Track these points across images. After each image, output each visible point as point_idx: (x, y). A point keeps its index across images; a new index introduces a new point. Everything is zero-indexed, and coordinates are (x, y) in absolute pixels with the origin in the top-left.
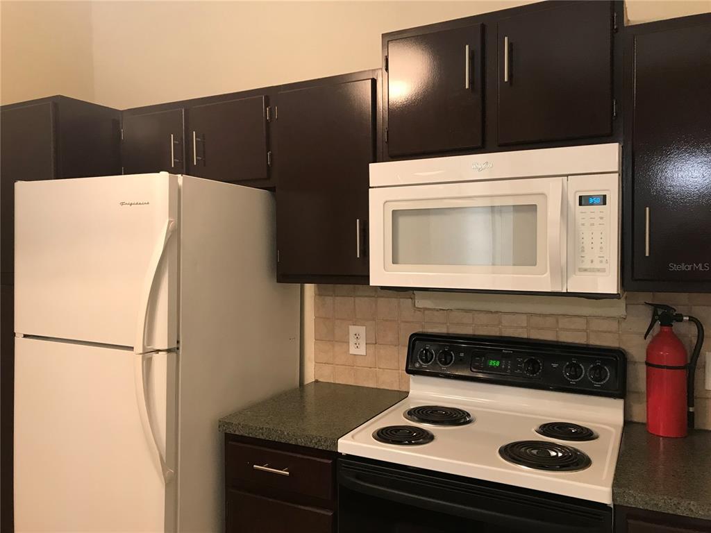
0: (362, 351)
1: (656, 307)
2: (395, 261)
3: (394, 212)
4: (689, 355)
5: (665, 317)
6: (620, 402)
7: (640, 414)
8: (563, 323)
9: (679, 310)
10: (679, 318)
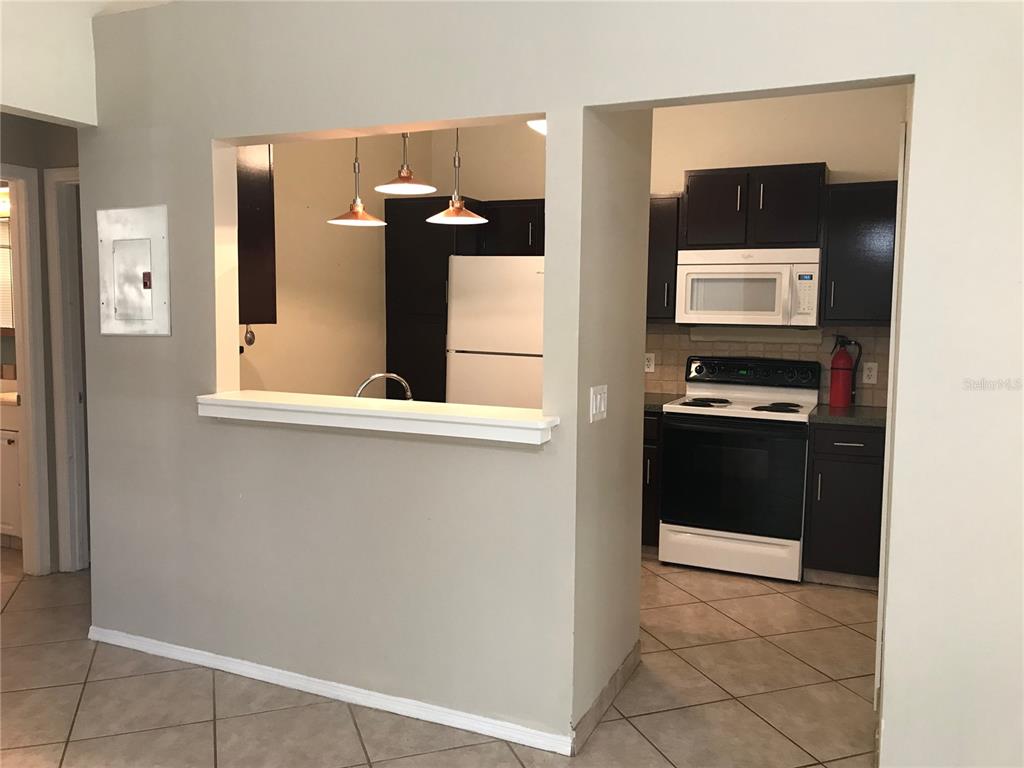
0: (652, 369)
1: (838, 337)
2: (691, 308)
3: (693, 280)
4: (854, 362)
5: (842, 341)
6: (816, 392)
7: (826, 399)
8: (785, 348)
9: (850, 338)
10: (849, 343)
